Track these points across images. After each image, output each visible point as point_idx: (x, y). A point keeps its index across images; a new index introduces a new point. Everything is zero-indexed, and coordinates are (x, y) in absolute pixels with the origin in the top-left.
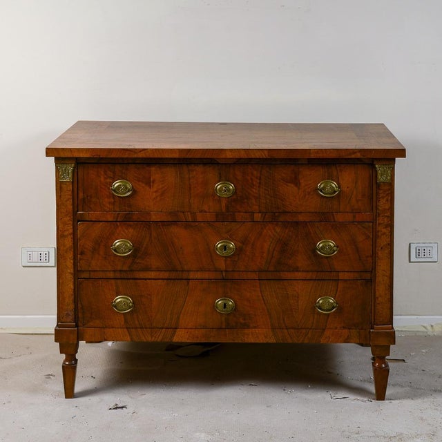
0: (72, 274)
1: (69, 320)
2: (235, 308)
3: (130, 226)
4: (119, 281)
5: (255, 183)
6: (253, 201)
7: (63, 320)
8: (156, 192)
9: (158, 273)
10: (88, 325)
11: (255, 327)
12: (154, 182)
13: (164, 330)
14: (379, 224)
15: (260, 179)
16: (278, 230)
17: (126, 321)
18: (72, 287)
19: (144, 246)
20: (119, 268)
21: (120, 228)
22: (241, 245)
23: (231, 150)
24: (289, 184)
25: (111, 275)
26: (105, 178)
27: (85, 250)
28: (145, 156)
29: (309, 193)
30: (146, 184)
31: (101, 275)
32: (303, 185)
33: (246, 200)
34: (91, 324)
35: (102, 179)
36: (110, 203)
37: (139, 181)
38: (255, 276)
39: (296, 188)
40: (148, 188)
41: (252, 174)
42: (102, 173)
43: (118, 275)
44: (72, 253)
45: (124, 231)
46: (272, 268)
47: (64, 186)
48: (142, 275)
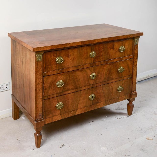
0: (41, 99)
1: (40, 117)
2: (95, 98)
3: (63, 74)
4: (58, 97)
5: (102, 50)
6: (101, 57)
7: (38, 118)
8: (71, 59)
9: (71, 91)
10: (47, 117)
11: (100, 102)
12: (70, 55)
13: (73, 111)
14: (135, 58)
15: (103, 49)
16: (108, 66)
17: (60, 112)
18: (42, 104)
19: (67, 81)
20: (58, 92)
21: (59, 76)
22: (97, 74)
23: (97, 40)
24: (111, 49)
25: (55, 96)
26: (53, 57)
27: (47, 88)
28: (70, 46)
29: (117, 51)
30: (68, 57)
31: (52, 96)
32: (115, 49)
33: (99, 57)
34: (48, 117)
35: (52, 58)
36: (55, 67)
37: (65, 56)
38: (101, 84)
39: (113, 50)
40: (68, 58)
41: (101, 47)
42: (52, 55)
43: (58, 95)
44: (42, 90)
45: (60, 77)
46: (106, 80)
47: (39, 63)
48: (66, 93)
